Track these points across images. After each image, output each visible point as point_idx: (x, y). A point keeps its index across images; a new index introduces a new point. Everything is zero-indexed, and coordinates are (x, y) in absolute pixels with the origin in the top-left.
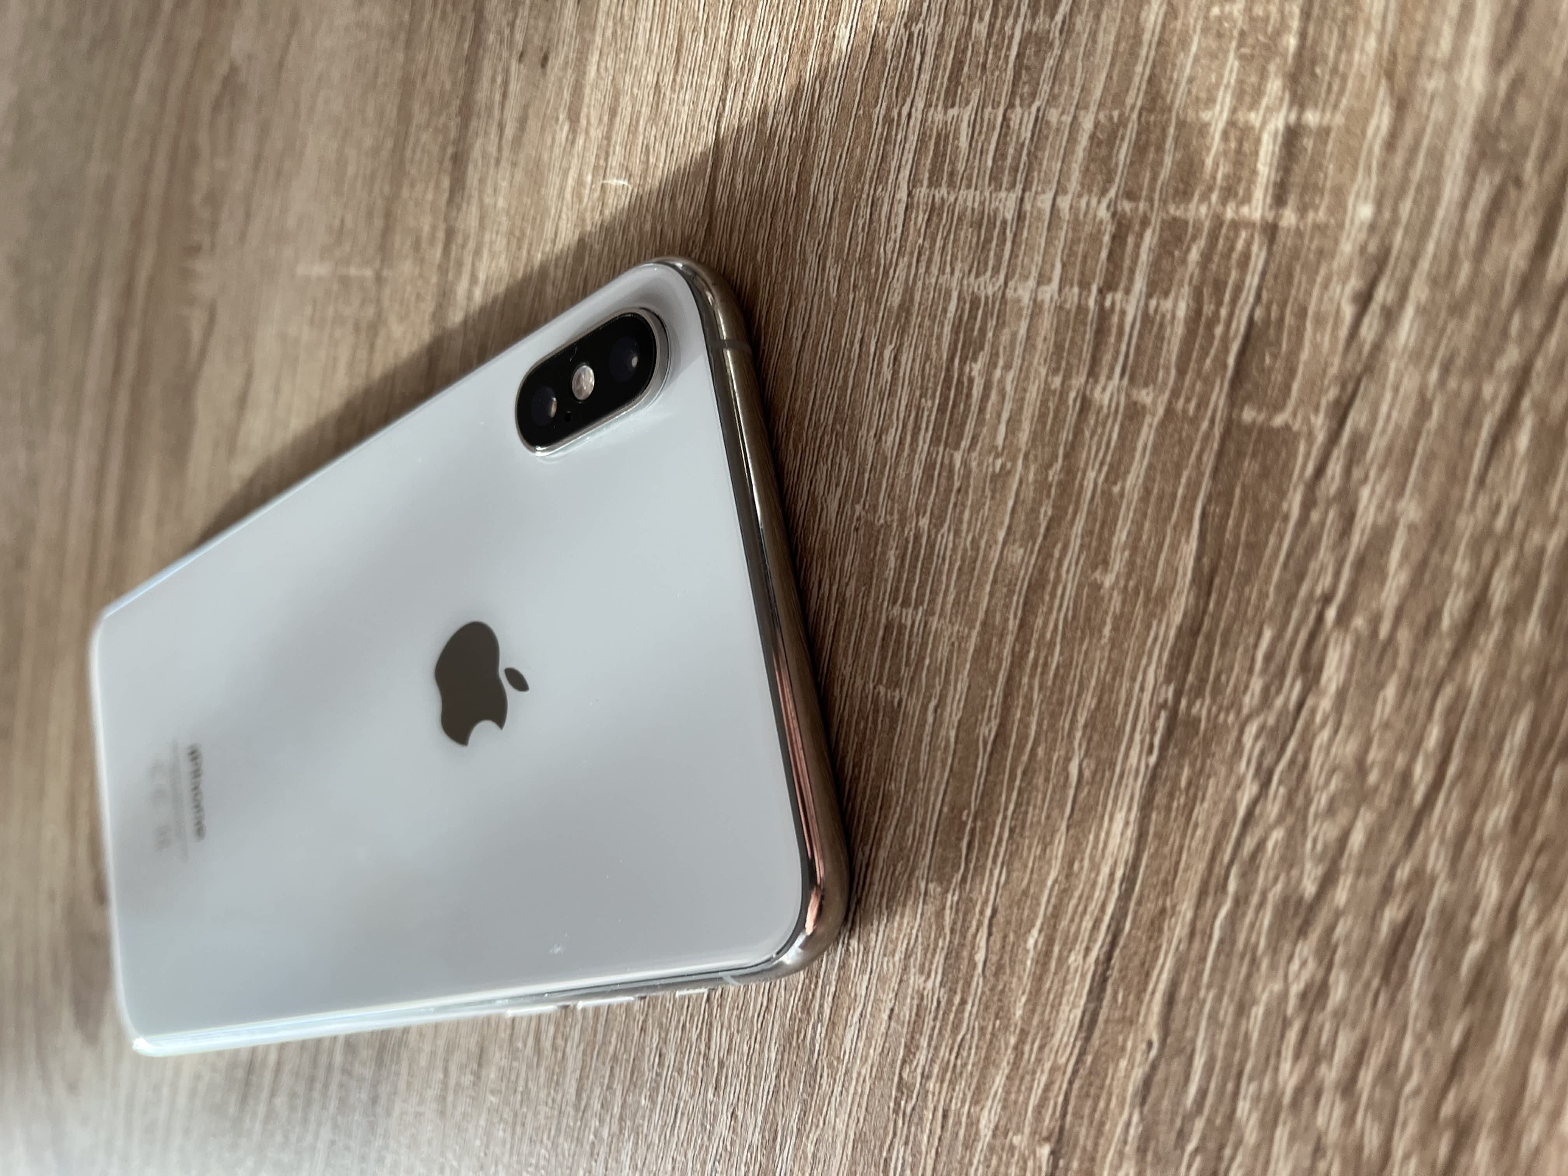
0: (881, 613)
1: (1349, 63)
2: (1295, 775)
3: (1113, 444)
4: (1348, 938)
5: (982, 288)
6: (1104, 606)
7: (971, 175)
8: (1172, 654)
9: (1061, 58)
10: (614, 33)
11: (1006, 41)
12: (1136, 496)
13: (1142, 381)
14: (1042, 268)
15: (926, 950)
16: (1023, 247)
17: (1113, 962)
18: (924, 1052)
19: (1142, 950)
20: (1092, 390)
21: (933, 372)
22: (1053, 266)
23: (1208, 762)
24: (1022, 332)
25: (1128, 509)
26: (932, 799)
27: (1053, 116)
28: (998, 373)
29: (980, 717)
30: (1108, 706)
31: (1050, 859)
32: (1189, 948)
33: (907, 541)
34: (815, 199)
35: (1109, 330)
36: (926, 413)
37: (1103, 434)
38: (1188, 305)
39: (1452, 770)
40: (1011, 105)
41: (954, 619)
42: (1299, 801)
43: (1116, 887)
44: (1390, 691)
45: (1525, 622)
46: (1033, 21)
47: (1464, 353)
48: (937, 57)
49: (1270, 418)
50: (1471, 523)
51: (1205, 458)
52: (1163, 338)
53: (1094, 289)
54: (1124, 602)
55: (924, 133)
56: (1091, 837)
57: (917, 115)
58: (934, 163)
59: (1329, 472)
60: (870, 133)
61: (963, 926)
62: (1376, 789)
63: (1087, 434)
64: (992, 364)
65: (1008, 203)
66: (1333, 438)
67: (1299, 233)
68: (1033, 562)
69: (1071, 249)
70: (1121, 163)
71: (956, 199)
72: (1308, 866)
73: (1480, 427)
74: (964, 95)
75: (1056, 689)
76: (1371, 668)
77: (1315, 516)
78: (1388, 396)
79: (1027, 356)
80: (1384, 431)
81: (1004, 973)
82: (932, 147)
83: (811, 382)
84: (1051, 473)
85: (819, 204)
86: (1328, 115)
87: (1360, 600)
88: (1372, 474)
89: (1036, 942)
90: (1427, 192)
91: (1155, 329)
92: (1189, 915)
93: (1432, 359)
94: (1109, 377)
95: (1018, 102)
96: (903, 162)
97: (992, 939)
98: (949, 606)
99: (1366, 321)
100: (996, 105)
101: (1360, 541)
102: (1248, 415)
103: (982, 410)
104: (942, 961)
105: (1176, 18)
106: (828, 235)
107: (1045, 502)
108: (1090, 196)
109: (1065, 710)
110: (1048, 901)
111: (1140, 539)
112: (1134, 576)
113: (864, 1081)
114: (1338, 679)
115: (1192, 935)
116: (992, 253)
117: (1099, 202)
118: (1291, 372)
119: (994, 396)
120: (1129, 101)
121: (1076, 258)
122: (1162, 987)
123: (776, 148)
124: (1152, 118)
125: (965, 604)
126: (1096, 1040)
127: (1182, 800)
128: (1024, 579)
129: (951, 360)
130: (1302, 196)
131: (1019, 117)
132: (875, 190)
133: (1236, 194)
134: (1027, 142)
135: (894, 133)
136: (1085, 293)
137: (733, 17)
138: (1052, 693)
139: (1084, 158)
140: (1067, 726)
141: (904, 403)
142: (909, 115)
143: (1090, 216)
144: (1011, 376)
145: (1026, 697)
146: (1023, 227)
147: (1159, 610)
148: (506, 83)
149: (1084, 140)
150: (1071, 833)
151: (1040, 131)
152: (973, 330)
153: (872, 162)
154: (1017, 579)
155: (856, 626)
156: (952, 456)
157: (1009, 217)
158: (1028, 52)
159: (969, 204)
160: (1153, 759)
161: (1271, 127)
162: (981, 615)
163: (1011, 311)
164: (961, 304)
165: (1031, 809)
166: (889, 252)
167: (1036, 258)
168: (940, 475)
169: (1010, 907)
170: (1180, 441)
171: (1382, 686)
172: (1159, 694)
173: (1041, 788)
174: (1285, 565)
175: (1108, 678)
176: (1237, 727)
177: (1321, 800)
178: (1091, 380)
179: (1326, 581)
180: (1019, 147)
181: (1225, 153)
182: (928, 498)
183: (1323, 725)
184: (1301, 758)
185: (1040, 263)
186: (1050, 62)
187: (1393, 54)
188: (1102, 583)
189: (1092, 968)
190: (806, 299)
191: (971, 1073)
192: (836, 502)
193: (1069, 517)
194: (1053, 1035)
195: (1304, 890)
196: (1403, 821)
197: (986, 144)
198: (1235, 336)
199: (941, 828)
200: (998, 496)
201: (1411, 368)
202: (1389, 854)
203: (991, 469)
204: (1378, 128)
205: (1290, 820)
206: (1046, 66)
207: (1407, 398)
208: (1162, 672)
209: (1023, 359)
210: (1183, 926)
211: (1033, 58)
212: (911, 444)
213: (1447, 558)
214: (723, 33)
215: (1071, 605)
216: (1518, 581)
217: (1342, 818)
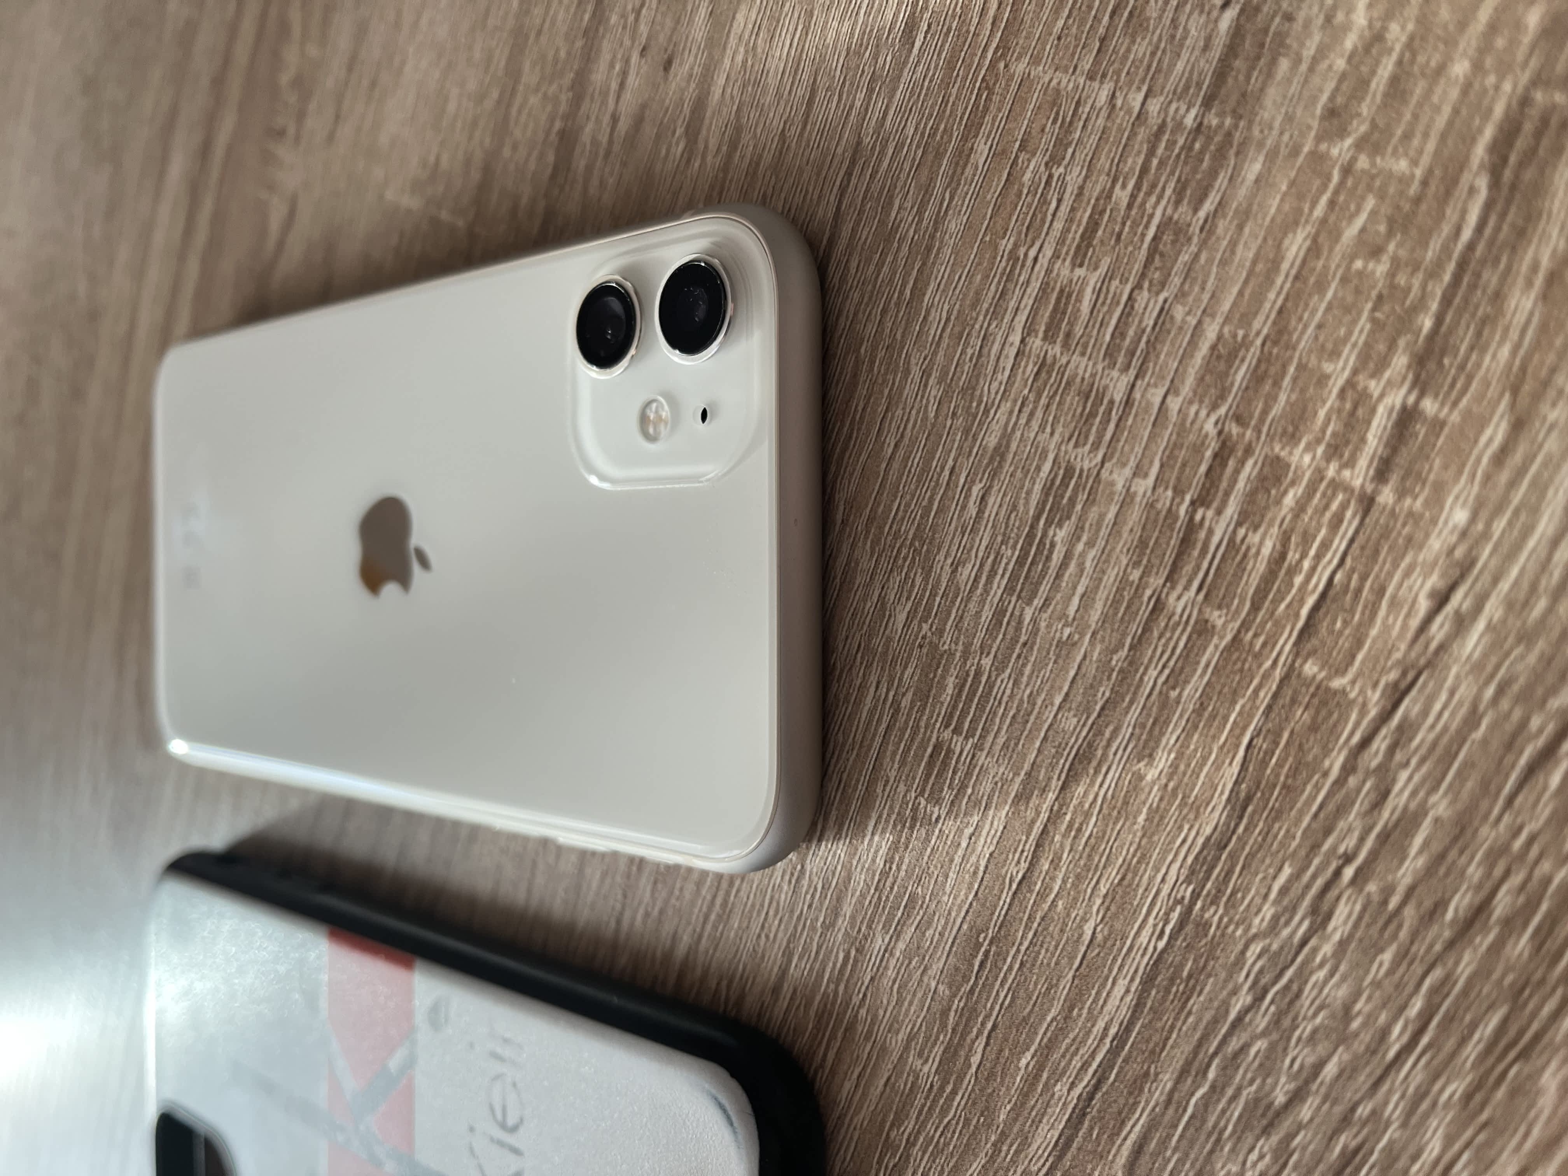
0: (932, 732)
1: (1478, 365)
2: (1287, 1000)
3: (1178, 651)
4: (1304, 1148)
5: (1079, 459)
6: (1143, 797)
7: (1087, 343)
8: (1196, 858)
9: (1196, 257)
10: (744, 62)
11: (1145, 219)
12: (1191, 707)
13: (1218, 601)
14: (1140, 461)
15: (927, 1039)
16: (1126, 434)
17: (1094, 1102)
18: (913, 1123)
19: (1122, 1101)
20: (1168, 594)
21: (1017, 524)
22: (1151, 462)
23: (1212, 963)
24: (1110, 516)
25: (1181, 716)
26: (953, 914)
27: (1179, 312)
28: (1080, 547)
29: (1010, 856)
30: (1130, 885)
31: (1054, 999)
32: (1163, 1114)
33: (968, 675)
34: (928, 312)
35: (1195, 543)
36: (1004, 561)
37: (1171, 638)
38: (1274, 546)
39: (1425, 1040)
40: (1138, 286)
41: (1001, 761)
42: (1286, 1022)
43: (1108, 1041)
44: (1387, 957)
45: (1520, 936)
46: (1176, 208)
47: (1522, 680)
48: (1073, 209)
49: (1329, 678)
50: (1493, 834)
51: (1262, 694)
52: (1245, 569)
53: (1188, 498)
54: (1161, 799)
55: (1048, 284)
56: (1094, 992)
57: (1043, 262)
58: (1052, 317)
59: (1375, 746)
60: (993, 264)
61: (964, 1030)
62: (1356, 1035)
63: (1156, 634)
64: (1075, 537)
65: (1119, 384)
66: (1385, 717)
67: (1393, 514)
68: (1084, 734)
69: (1171, 452)
70: (1237, 385)
71: (1068, 362)
72: (1283, 1079)
73: (1521, 752)
74: (1094, 259)
75: (1085, 855)
76: (1374, 931)
77: (1352, 781)
78: (1443, 697)
79: (1111, 540)
80: (1433, 727)
81: (995, 1080)
82: (1053, 301)
83: (897, 491)
84: (1115, 658)
85: (930, 318)
86: (1446, 410)
87: (1378, 870)
88: (1414, 762)
89: (1028, 1064)
90: (1523, 517)
91: (1239, 558)
92: (1169, 1085)
93: (1492, 676)
94: (1186, 588)
95: (1146, 285)
96: (1022, 306)
97: (989, 1048)
98: (997, 748)
99: (1439, 619)
100: (1124, 281)
101: (1389, 819)
102: (1310, 668)
103: (1058, 576)
104: (940, 1052)
105: (1318, 257)
106: (935, 353)
107: (1105, 683)
108: (1200, 407)
109: (1090, 876)
110: (1045, 1033)
111: (1188, 747)
112: (1175, 778)
113: (855, 1129)
114: (1343, 932)
115: (1168, 1102)
116: (1094, 429)
117: (1208, 415)
118: (1359, 643)
119: (1072, 567)
120: (1256, 325)
121: (1176, 462)
122: (1133, 1137)
123: (896, 245)
124: (1275, 351)
125: (1013, 751)
126: (1067, 1162)
127: (1181, 988)
128: (1072, 747)
129: (1037, 518)
130: (1403, 479)
131: (1145, 301)
132: (989, 325)
133: (1341, 456)
134: (1149, 329)
135: (1017, 271)
136: (1177, 500)
137: (870, 90)
138: (1081, 857)
139: (1201, 366)
140: (1089, 891)
141: (984, 543)
142: (1036, 259)
143: (1196, 426)
144: (1092, 553)
145: (1055, 854)
146: (1130, 414)
147: (1191, 816)
148: (624, 73)
149: (1204, 349)
150: (1076, 982)
151: (1163, 323)
152: (1062, 497)
153: (991, 295)
154: (1067, 744)
155: (907, 736)
156: (1023, 610)
157: (1118, 398)
158: (1165, 237)
159: (1081, 372)
160: (1161, 944)
161: (1388, 401)
162: (1027, 767)
163: (1103, 491)
164: (1056, 468)
165: (1043, 951)
166: (993, 392)
167: (1136, 449)
168: (1008, 623)
169: (1010, 1028)
170: (1241, 670)
171: (1382, 950)
172: (1178, 891)
173: (1056, 936)
174: (1316, 815)
175: (1135, 860)
176: (1243, 941)
177: (1306, 1029)
178: (1168, 584)
179: (1350, 843)
180: (1139, 332)
181: (1339, 411)
182: (994, 641)
183: (1321, 965)
184: (1295, 987)
185: (1139, 456)
186: (1185, 257)
187: (1523, 369)
188: (1146, 775)
189: (1075, 1101)
190: (904, 409)
191: (952, 1153)
192: (905, 615)
193: (1125, 704)
194: (1029, 1146)
195: (1276, 1098)
196: (1374, 1068)
197: (1107, 317)
198: (1314, 591)
199: (958, 941)
200: (1061, 661)
201: (1470, 678)
202: (1356, 1091)
203: (1058, 635)
204: (1491, 440)
205: (1275, 1036)
206: (1180, 258)
207: (1460, 704)
208: (1184, 872)
209: (1107, 541)
210: (1162, 1093)
211: (1169, 246)
212: (986, 585)
213: (1463, 859)
214: (858, 104)
215: (1113, 785)
216: (1521, 899)
217: (1321, 1049)
